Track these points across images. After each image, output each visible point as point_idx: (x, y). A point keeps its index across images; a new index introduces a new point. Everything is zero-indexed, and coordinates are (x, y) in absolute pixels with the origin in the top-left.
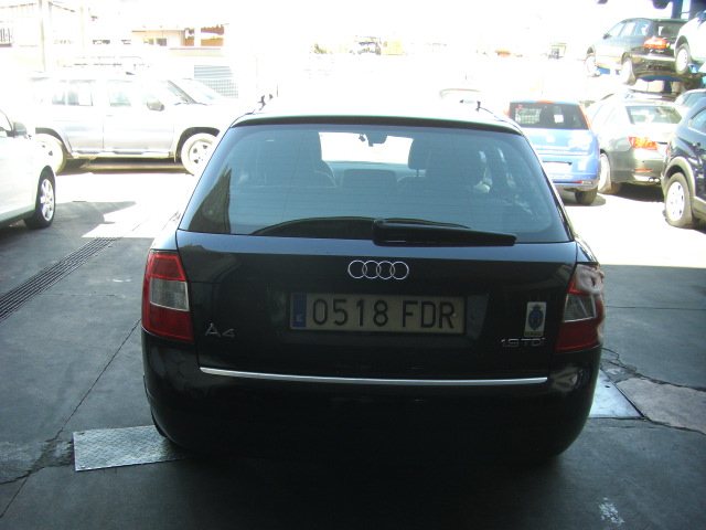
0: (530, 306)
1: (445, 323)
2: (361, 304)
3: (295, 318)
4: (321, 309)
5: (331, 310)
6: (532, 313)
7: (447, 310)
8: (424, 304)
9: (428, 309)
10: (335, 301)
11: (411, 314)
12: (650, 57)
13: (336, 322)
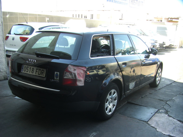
1: (42, 74)
2: (30, 68)
3: (22, 70)
5: (26, 69)
6: (56, 74)
7: (43, 72)
8: (39, 70)
11: (37, 72)
13: (27, 72)
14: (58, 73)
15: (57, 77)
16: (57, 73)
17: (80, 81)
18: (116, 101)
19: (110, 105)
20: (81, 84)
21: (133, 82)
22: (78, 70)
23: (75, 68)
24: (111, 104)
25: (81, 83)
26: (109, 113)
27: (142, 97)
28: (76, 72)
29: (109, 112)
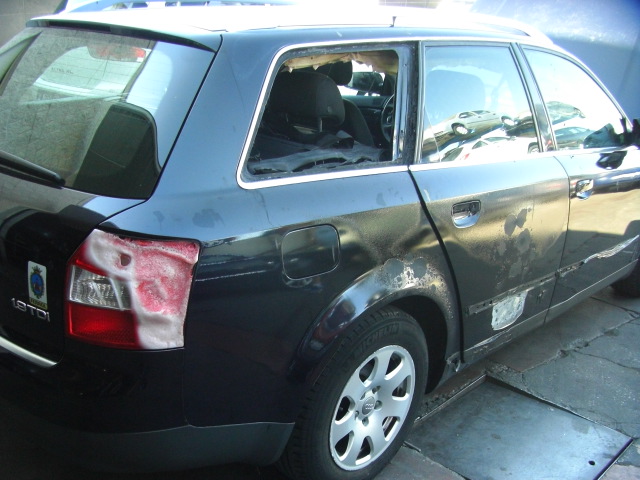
6: (32, 276)
14: (43, 270)
15: (38, 292)
16: (37, 271)
17: (158, 321)
18: (407, 396)
19: (365, 421)
20: (163, 338)
21: (512, 294)
22: (144, 261)
23: (126, 251)
24: (374, 419)
25: (162, 331)
26: (359, 462)
27: (564, 354)
28: (130, 273)
29: (362, 454)
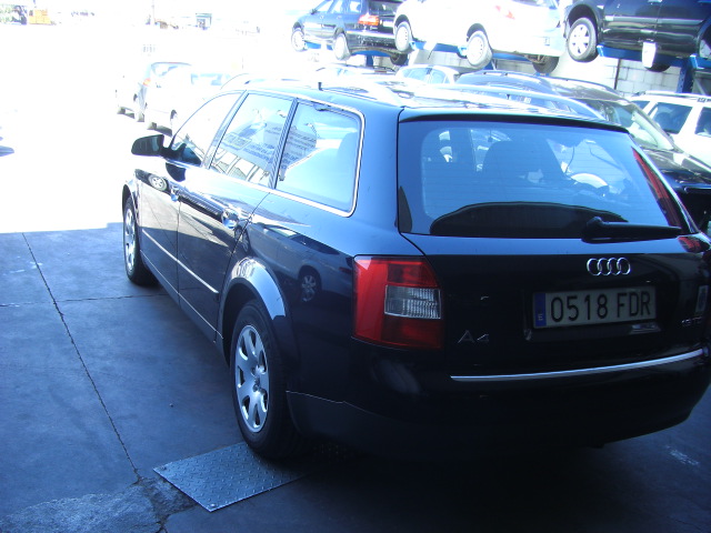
0: (701, 288)
1: (645, 311)
2: (588, 299)
3: (537, 318)
4: (557, 306)
5: (565, 306)
6: (700, 296)
7: (645, 298)
9: (634, 299)
10: (569, 298)
11: (623, 305)
12: (365, 33)
13: (570, 318)
15: (702, 305)
